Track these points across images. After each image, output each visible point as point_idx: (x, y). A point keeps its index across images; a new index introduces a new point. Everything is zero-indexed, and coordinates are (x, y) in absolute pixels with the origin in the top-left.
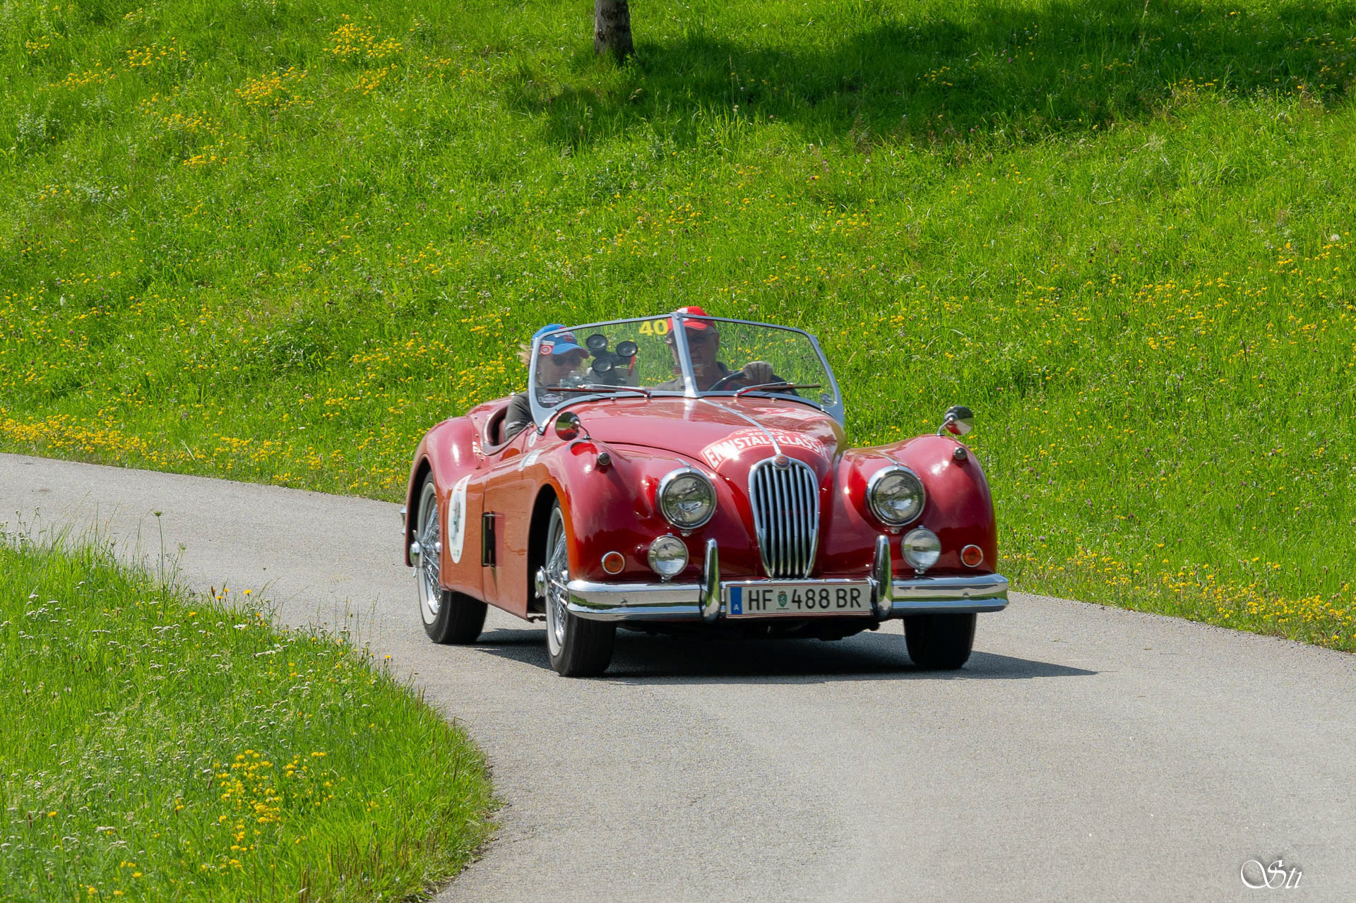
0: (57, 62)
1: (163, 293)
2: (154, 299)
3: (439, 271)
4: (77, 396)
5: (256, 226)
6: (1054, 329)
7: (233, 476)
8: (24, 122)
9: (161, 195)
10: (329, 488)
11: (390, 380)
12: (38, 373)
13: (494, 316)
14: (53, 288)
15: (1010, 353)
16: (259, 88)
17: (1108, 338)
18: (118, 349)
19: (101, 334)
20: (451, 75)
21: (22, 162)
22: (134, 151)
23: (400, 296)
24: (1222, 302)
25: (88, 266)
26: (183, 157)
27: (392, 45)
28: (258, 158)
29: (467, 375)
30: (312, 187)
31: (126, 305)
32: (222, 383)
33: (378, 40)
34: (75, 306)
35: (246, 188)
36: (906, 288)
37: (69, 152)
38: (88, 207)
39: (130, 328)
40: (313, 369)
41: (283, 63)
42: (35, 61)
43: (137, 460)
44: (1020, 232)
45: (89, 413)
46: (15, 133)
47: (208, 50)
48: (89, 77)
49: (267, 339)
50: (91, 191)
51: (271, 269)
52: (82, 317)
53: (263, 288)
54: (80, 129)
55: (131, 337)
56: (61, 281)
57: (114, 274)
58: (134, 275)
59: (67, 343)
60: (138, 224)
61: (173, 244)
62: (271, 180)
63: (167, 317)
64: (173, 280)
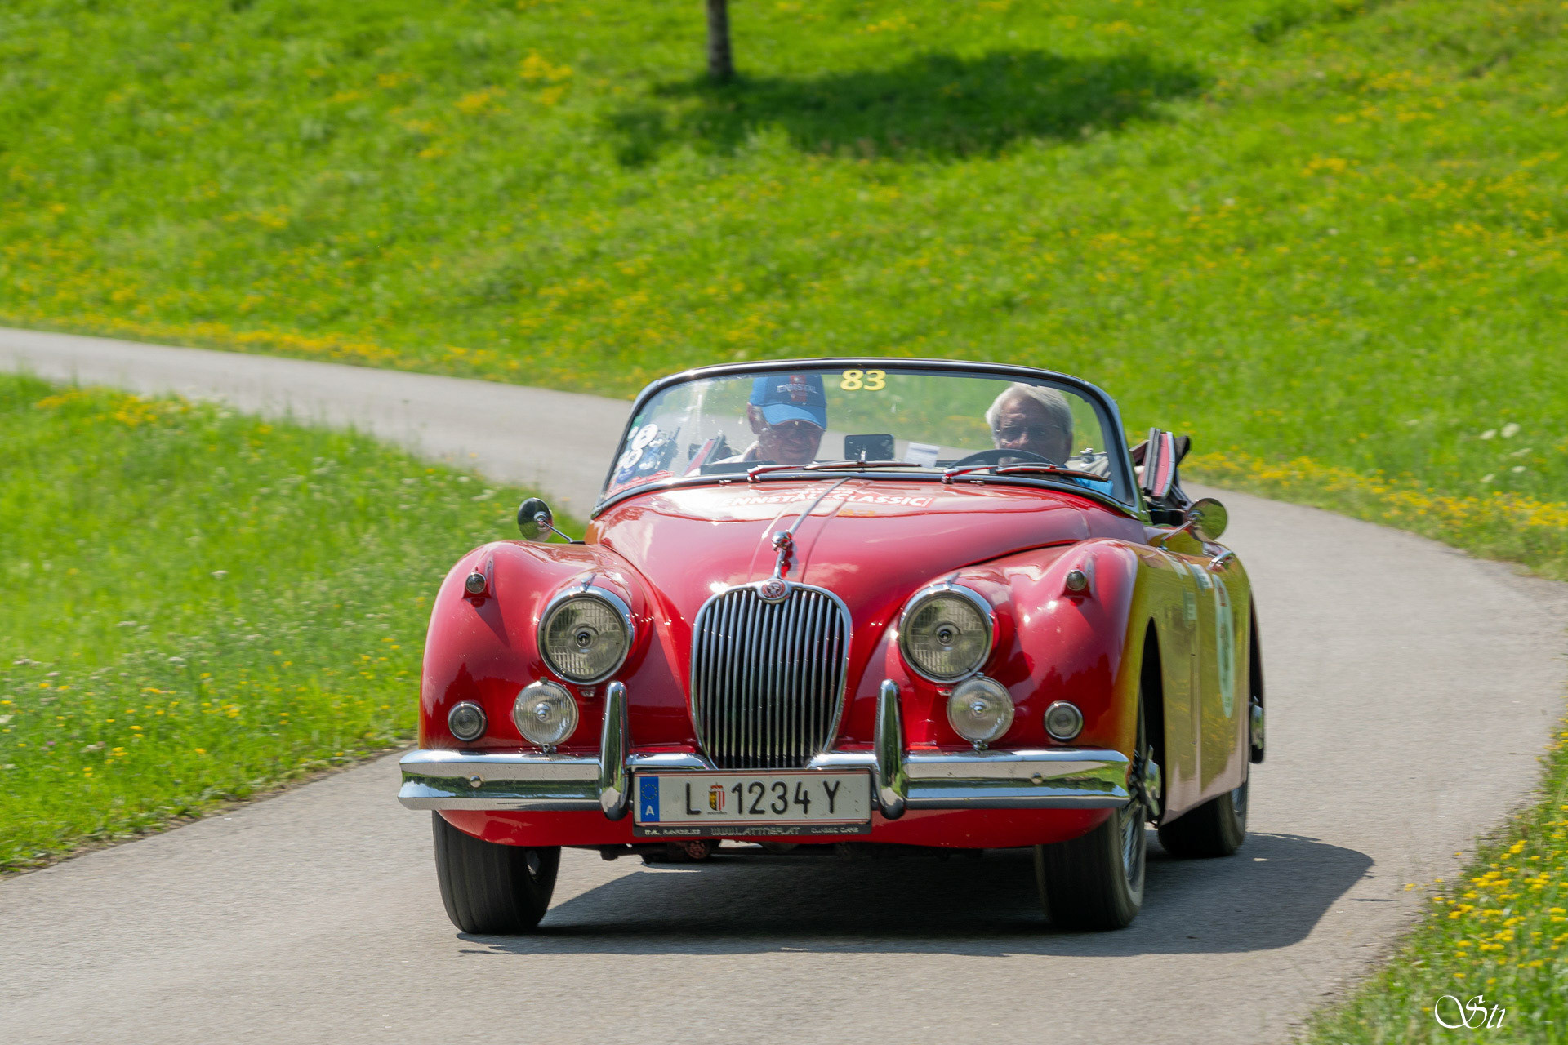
0: (329, 84)
1: (406, 248)
2: (400, 251)
3: (598, 230)
4: (346, 320)
5: (471, 200)
6: (1033, 268)
8: (310, 127)
9: (404, 178)
11: (567, 308)
12: (318, 304)
13: (640, 262)
14: (329, 245)
15: (1002, 284)
16: (472, 101)
17: (1069, 273)
18: (376, 287)
19: (364, 277)
20: (607, 91)
21: (305, 155)
22: (384, 147)
23: (572, 248)
24: (1151, 248)
25: (353, 229)
26: (418, 150)
27: (566, 70)
28: (472, 154)
29: (620, 303)
30: (510, 170)
32: (448, 310)
33: (556, 66)
34: (345, 256)
35: (462, 173)
36: (929, 240)
37: (341, 147)
38: (352, 188)
39: (383, 272)
40: (514, 300)
41: (487, 83)
42: (314, 83)
43: (389, 364)
44: (1007, 202)
45: (355, 333)
46: (300, 135)
47: (436, 75)
48: (352, 95)
49: (481, 279)
50: (354, 176)
51: (482, 229)
52: (350, 264)
53: (477, 242)
54: (345, 131)
55: (384, 278)
56: (335, 239)
57: (372, 234)
58: (385, 235)
59: (339, 284)
60: (386, 199)
61: (415, 212)
62: (481, 168)
63: (408, 265)
64: (412, 238)
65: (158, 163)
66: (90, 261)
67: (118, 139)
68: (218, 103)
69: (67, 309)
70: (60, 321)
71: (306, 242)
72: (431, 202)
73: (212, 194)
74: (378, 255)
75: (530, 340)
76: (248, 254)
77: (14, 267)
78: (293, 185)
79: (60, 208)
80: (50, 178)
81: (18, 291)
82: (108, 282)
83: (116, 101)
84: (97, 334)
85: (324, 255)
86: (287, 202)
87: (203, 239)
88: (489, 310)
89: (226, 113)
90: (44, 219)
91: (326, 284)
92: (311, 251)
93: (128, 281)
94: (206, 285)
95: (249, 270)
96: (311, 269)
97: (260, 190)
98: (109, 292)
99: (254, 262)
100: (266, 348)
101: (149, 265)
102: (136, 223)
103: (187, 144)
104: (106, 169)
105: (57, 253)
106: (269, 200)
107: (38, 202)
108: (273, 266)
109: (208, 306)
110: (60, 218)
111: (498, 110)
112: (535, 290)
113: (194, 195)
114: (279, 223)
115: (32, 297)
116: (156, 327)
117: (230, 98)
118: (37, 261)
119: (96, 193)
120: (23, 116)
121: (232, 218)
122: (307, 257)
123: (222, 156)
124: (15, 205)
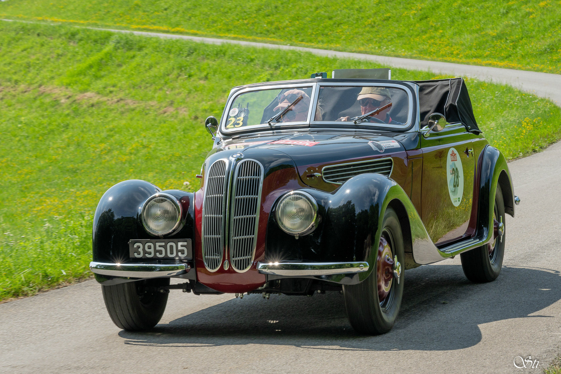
1: (525, 40)
2: (524, 41)
4: (510, 58)
5: (542, 28)
7: (537, 71)
8: (502, 10)
9: (525, 23)
10: (553, 73)
12: (503, 54)
14: (507, 39)
18: (518, 50)
19: (515, 47)
21: (501, 17)
22: (521, 15)
25: (513, 35)
26: (529, 16)
28: (542, 16)
30: (552, 21)
31: (519, 41)
32: (535, 55)
34: (510, 42)
35: (540, 21)
37: (510, 15)
38: (513, 25)
39: (520, 46)
40: (551, 52)
45: (512, 61)
46: (500, 12)
49: (543, 47)
50: (513, 22)
51: (544, 35)
52: (511, 44)
53: (543, 39)
54: (511, 12)
55: (520, 47)
56: (508, 38)
57: (517, 37)
58: (520, 37)
59: (509, 49)
60: (521, 28)
61: (527, 31)
62: (544, 20)
63: (526, 44)
64: (527, 37)
65: (466, 20)
66: (449, 44)
67: (455, 14)
68: (480, 5)
69: (443, 56)
70: (441, 58)
71: (501, 39)
72: (532, 28)
73: (478, 27)
74: (518, 41)
75: (555, 62)
76: (487, 42)
77: (430, 46)
78: (498, 25)
79: (441, 31)
80: (439, 24)
81: (432, 52)
82: (452, 49)
83: (455, 5)
84: (450, 62)
85: (506, 42)
86: (497, 29)
87: (476, 39)
88: (545, 55)
89: (482, 7)
90: (438, 34)
91: (505, 48)
92: (502, 41)
93: (457, 49)
94: (476, 49)
95: (487, 45)
96: (502, 45)
97: (490, 26)
98: (453, 51)
99: (488, 44)
100: (490, 65)
101: (462, 45)
102: (460, 34)
103: (473, 15)
104: (453, 21)
105: (440, 42)
106: (492, 29)
107: (436, 30)
108: (493, 45)
109: (477, 55)
110: (441, 33)
111: (549, 5)
112: (557, 50)
113: (474, 28)
114: (495, 34)
115: (434, 53)
116: (464, 60)
117: (483, 4)
118: (436, 44)
119: (451, 28)
120: (433, 9)
121: (482, 33)
122: (501, 43)
123: (481, 18)
124: (431, 31)
